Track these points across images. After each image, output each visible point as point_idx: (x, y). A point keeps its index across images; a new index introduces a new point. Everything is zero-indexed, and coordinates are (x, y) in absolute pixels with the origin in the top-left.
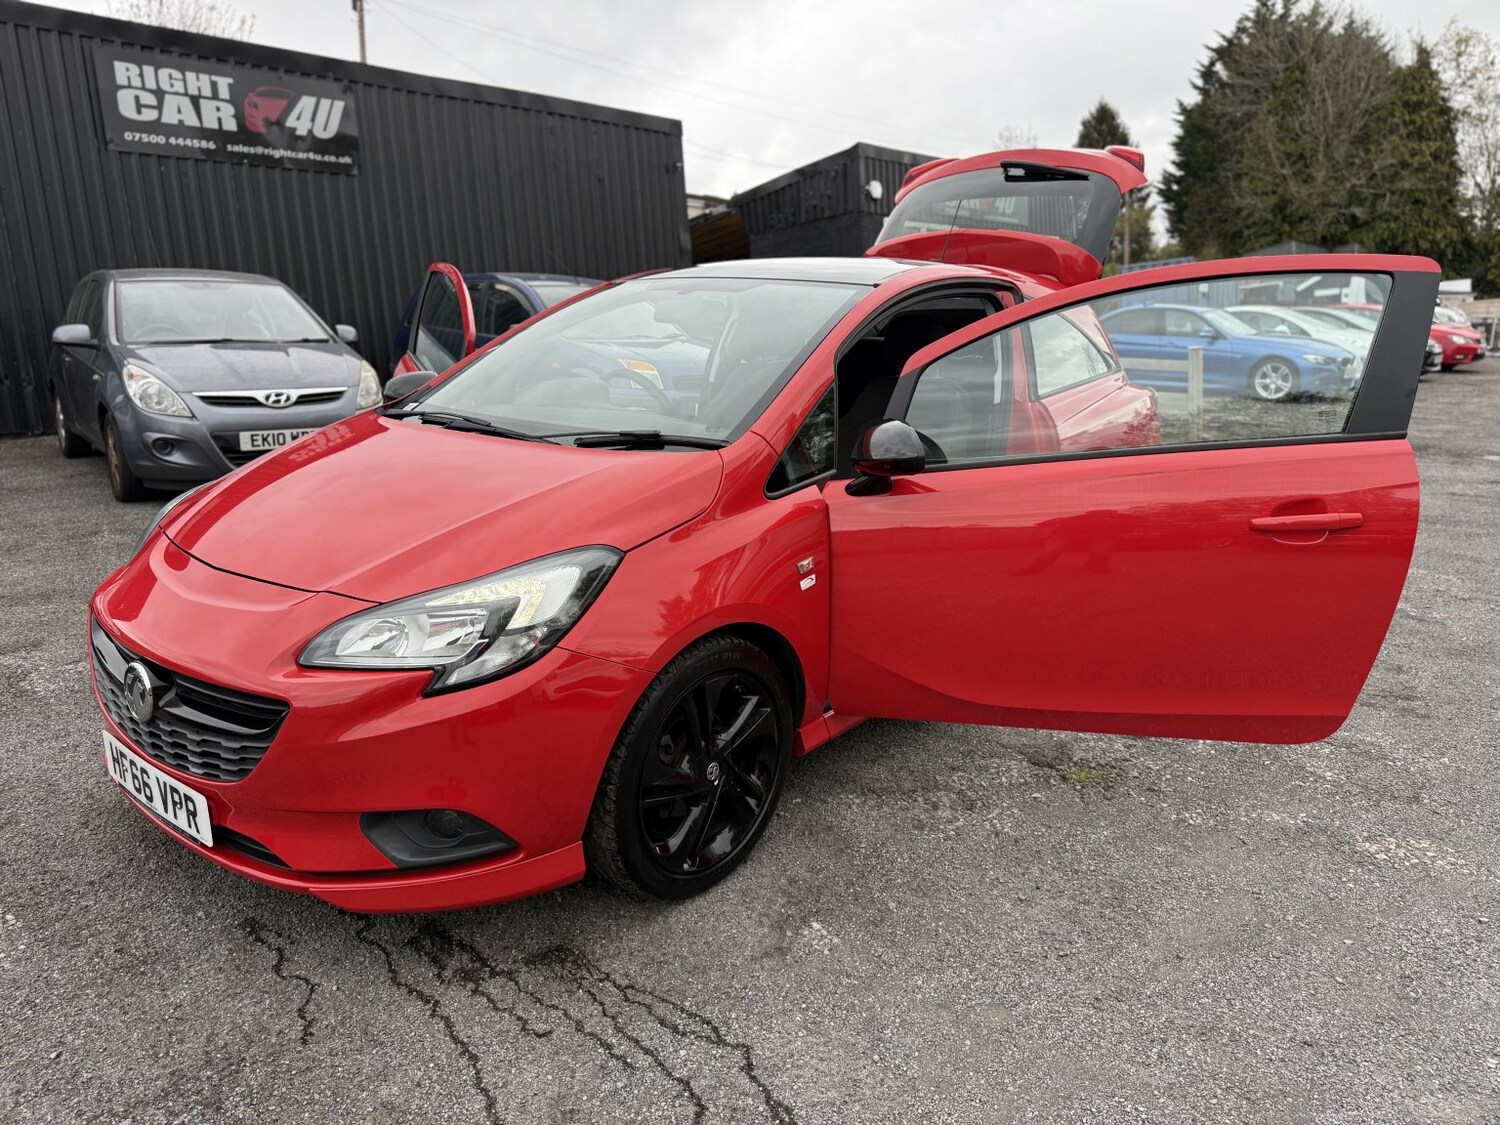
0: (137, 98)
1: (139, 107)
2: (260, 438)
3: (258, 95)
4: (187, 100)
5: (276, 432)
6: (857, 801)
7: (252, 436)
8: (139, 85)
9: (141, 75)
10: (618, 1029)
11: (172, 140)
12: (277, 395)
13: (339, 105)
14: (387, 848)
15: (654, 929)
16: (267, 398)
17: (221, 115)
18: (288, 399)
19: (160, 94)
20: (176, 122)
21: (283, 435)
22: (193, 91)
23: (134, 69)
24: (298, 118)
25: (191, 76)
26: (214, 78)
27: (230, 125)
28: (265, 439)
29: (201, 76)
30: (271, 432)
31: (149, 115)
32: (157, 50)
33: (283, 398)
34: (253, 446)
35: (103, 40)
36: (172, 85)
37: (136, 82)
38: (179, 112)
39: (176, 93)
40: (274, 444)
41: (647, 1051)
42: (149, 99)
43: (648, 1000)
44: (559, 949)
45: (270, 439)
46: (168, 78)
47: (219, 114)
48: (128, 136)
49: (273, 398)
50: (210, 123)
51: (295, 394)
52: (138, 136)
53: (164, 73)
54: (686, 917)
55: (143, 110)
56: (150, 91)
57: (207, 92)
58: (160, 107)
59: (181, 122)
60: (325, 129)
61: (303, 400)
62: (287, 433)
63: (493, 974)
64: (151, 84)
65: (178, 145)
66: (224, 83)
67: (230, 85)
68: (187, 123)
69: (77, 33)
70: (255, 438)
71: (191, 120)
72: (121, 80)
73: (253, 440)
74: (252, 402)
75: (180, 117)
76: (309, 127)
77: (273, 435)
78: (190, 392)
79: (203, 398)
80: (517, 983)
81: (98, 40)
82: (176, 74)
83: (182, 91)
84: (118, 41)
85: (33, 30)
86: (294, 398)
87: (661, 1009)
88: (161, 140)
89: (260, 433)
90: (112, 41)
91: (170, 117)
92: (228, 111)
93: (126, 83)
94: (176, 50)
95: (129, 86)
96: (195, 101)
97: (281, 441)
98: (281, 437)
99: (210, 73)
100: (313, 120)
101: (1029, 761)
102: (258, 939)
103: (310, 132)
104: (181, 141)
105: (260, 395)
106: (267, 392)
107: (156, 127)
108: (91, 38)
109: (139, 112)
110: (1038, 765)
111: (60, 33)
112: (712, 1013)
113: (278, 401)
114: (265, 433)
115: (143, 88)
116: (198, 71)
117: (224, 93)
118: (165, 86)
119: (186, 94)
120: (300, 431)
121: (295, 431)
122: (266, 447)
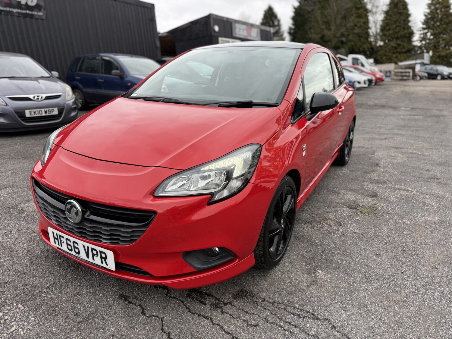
2: (33, 112)
5: (39, 110)
6: (305, 226)
7: (30, 111)
10: (281, 320)
12: (38, 96)
14: (193, 264)
15: (269, 279)
16: (34, 97)
18: (42, 98)
21: (42, 111)
28: (35, 113)
30: (37, 110)
33: (40, 98)
34: (31, 115)
40: (38, 114)
41: (296, 327)
43: (283, 306)
44: (242, 291)
45: (37, 112)
49: (36, 98)
51: (44, 96)
54: (276, 273)
60: (32, 2)
61: (47, 98)
62: (43, 110)
63: (225, 304)
70: (31, 112)
73: (30, 113)
74: (28, 99)
77: (38, 111)
78: (4, 96)
79: (10, 98)
80: (235, 306)
86: (44, 98)
87: (289, 309)
89: (33, 110)
97: (41, 113)
98: (41, 112)
101: (348, 208)
102: (129, 302)
103: (26, 3)
105: (31, 96)
106: (34, 95)
110: (351, 208)
112: (307, 308)
113: (38, 99)
114: (35, 110)
120: (47, 109)
121: (45, 109)
122: (36, 115)
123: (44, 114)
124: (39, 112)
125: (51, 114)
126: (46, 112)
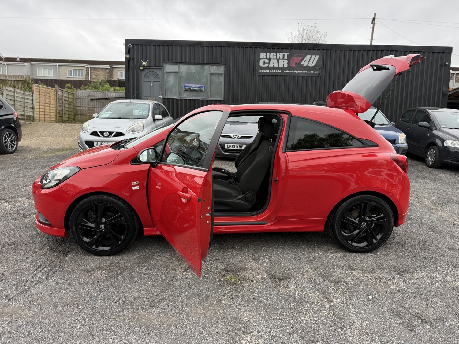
0: (264, 61)
1: (264, 63)
2: (229, 146)
3: (295, 57)
4: (276, 60)
5: (233, 145)
8: (265, 58)
9: (266, 56)
11: (271, 71)
12: (236, 136)
13: (318, 57)
16: (233, 136)
17: (284, 63)
18: (238, 137)
19: (270, 60)
20: (272, 66)
22: (278, 58)
23: (265, 54)
24: (305, 62)
25: (278, 54)
26: (284, 54)
27: (286, 65)
28: (230, 146)
29: (281, 54)
31: (266, 65)
32: (271, 49)
33: (237, 137)
35: (259, 48)
36: (273, 57)
37: (265, 57)
38: (274, 63)
39: (274, 59)
42: (267, 61)
45: (231, 146)
46: (272, 55)
47: (283, 63)
48: (260, 71)
49: (235, 136)
50: (281, 66)
51: (240, 136)
52: (263, 71)
53: (272, 54)
55: (265, 64)
56: (268, 59)
57: (281, 57)
58: (269, 63)
59: (274, 66)
60: (312, 64)
61: (242, 137)
62: (236, 145)
64: (268, 57)
65: (272, 72)
66: (286, 55)
67: (288, 55)
68: (275, 66)
69: (254, 47)
71: (276, 65)
72: (261, 57)
73: (228, 146)
74: (230, 137)
75: (274, 65)
76: (308, 64)
81: (258, 48)
82: (275, 54)
83: (275, 58)
84: (263, 47)
85: (245, 48)
86: (239, 137)
88: (268, 71)
89: (229, 144)
90: (261, 48)
91: (271, 65)
92: (286, 61)
93: (262, 58)
94: (276, 48)
95: (263, 59)
96: (278, 60)
99: (283, 53)
100: (309, 62)
104: (273, 71)
105: (232, 135)
106: (233, 135)
107: (268, 68)
108: (257, 48)
109: (264, 65)
111: (250, 48)
113: (236, 137)
114: (231, 145)
115: (266, 59)
116: (280, 52)
117: (286, 57)
118: (271, 57)
119: (276, 59)
120: (239, 145)
121: (237, 145)
122: (230, 148)
123: (236, 148)
124: (233, 146)
125: (241, 149)
126: (237, 147)
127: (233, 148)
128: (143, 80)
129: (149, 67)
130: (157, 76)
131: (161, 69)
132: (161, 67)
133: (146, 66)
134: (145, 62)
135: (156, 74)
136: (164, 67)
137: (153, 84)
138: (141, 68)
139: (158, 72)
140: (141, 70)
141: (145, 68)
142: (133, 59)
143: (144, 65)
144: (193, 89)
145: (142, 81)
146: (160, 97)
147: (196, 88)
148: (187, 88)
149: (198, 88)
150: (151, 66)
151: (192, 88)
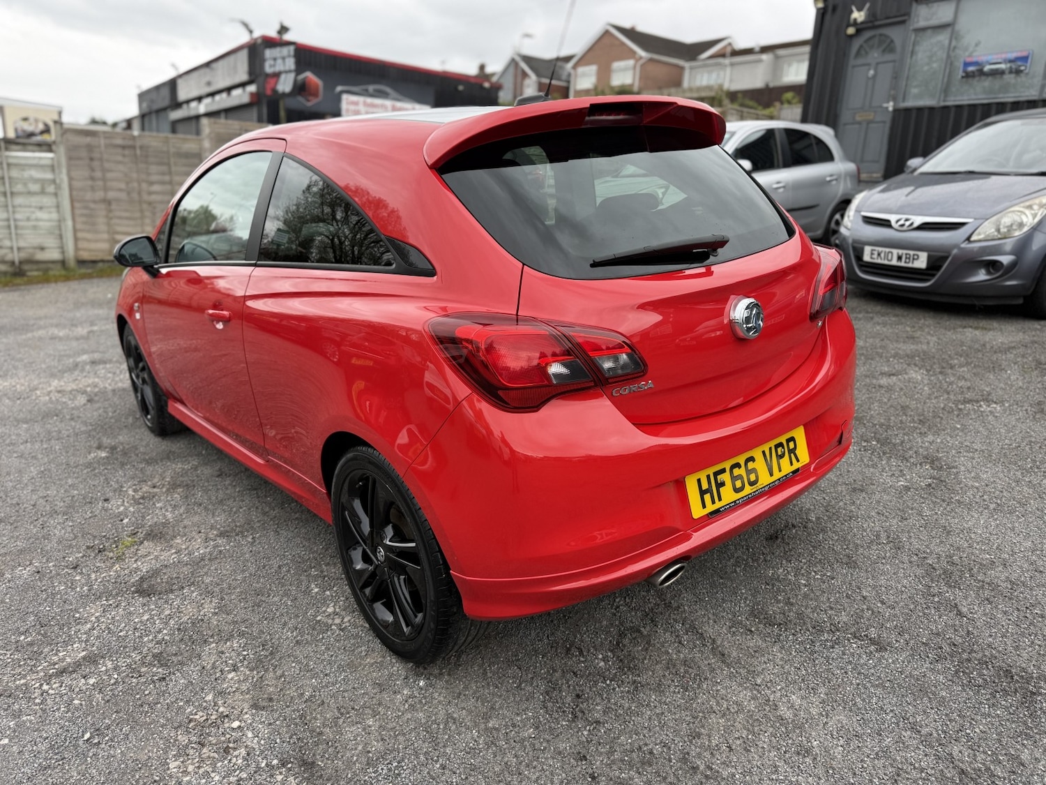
2: (876, 253)
5: (887, 250)
7: (872, 250)
12: (906, 220)
16: (897, 221)
18: (912, 224)
21: (892, 253)
28: (879, 255)
30: (884, 249)
33: (908, 223)
34: (872, 258)
40: (884, 259)
45: (882, 255)
49: (902, 222)
51: (918, 220)
62: (895, 252)
70: (874, 252)
73: (872, 254)
74: (886, 224)
77: (885, 252)
79: (865, 218)
86: (916, 225)
89: (877, 248)
97: (890, 258)
98: (890, 255)
113: (903, 225)
114: (880, 249)
120: (905, 252)
121: (901, 252)
122: (879, 261)
123: (894, 262)
124: (886, 257)
125: (910, 265)
126: (900, 258)
127: (886, 262)
128: (852, 62)
129: (870, 25)
130: (889, 48)
131: (903, 22)
132: (904, 15)
133: (862, 23)
134: (859, 10)
135: (888, 41)
136: (913, 15)
137: (876, 70)
138: (851, 31)
139: (895, 33)
140: (851, 36)
141: (860, 28)
142: (834, 9)
143: (855, 20)
144: (992, 70)
145: (850, 69)
146: (887, 108)
147: (1003, 66)
148: (971, 69)
149: (1008, 65)
150: (877, 20)
151: (987, 68)
